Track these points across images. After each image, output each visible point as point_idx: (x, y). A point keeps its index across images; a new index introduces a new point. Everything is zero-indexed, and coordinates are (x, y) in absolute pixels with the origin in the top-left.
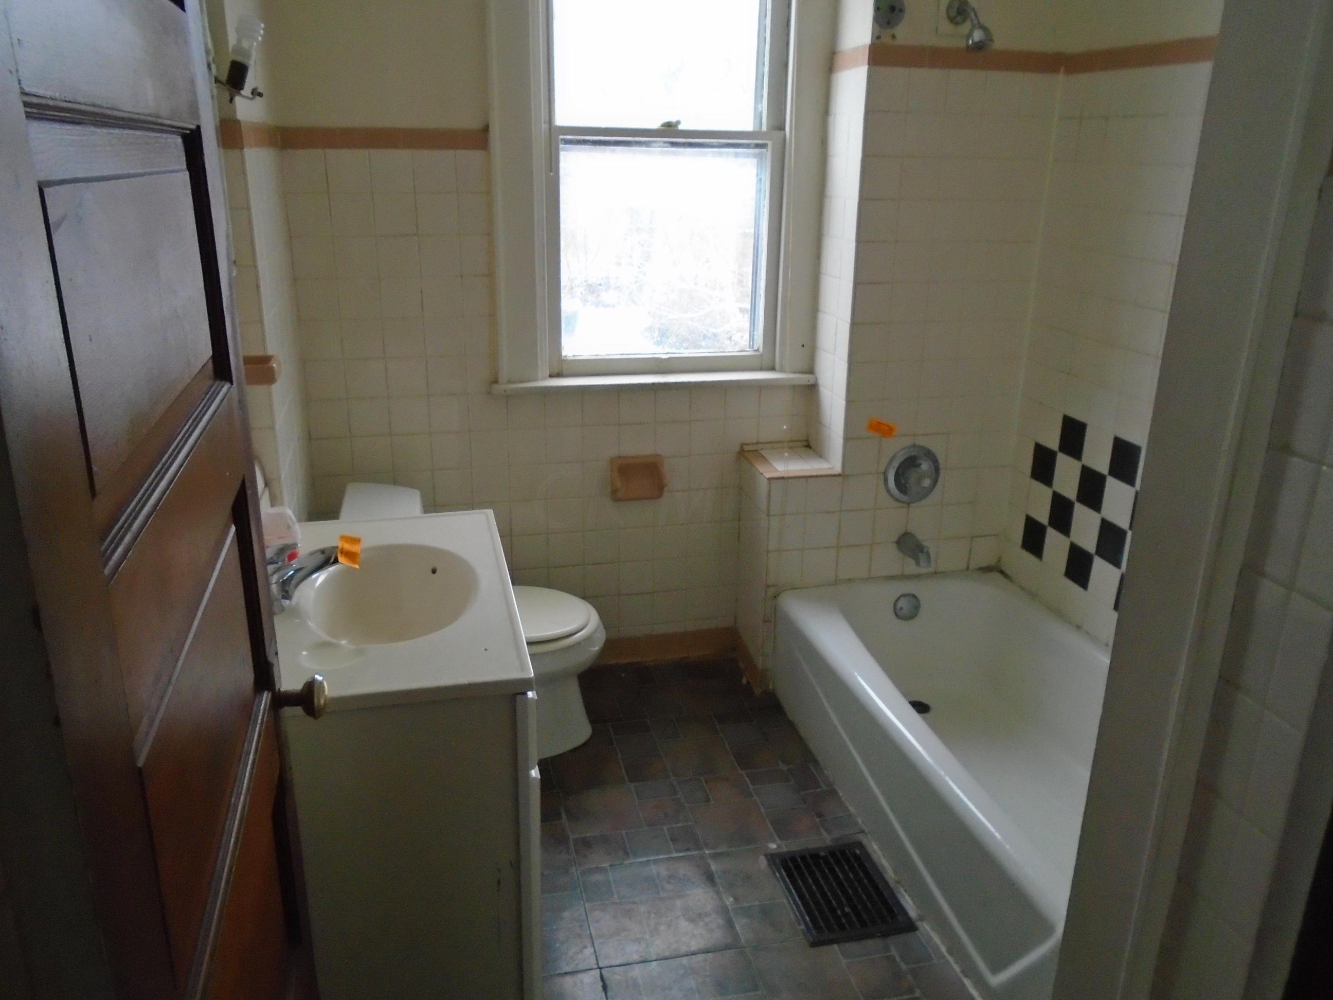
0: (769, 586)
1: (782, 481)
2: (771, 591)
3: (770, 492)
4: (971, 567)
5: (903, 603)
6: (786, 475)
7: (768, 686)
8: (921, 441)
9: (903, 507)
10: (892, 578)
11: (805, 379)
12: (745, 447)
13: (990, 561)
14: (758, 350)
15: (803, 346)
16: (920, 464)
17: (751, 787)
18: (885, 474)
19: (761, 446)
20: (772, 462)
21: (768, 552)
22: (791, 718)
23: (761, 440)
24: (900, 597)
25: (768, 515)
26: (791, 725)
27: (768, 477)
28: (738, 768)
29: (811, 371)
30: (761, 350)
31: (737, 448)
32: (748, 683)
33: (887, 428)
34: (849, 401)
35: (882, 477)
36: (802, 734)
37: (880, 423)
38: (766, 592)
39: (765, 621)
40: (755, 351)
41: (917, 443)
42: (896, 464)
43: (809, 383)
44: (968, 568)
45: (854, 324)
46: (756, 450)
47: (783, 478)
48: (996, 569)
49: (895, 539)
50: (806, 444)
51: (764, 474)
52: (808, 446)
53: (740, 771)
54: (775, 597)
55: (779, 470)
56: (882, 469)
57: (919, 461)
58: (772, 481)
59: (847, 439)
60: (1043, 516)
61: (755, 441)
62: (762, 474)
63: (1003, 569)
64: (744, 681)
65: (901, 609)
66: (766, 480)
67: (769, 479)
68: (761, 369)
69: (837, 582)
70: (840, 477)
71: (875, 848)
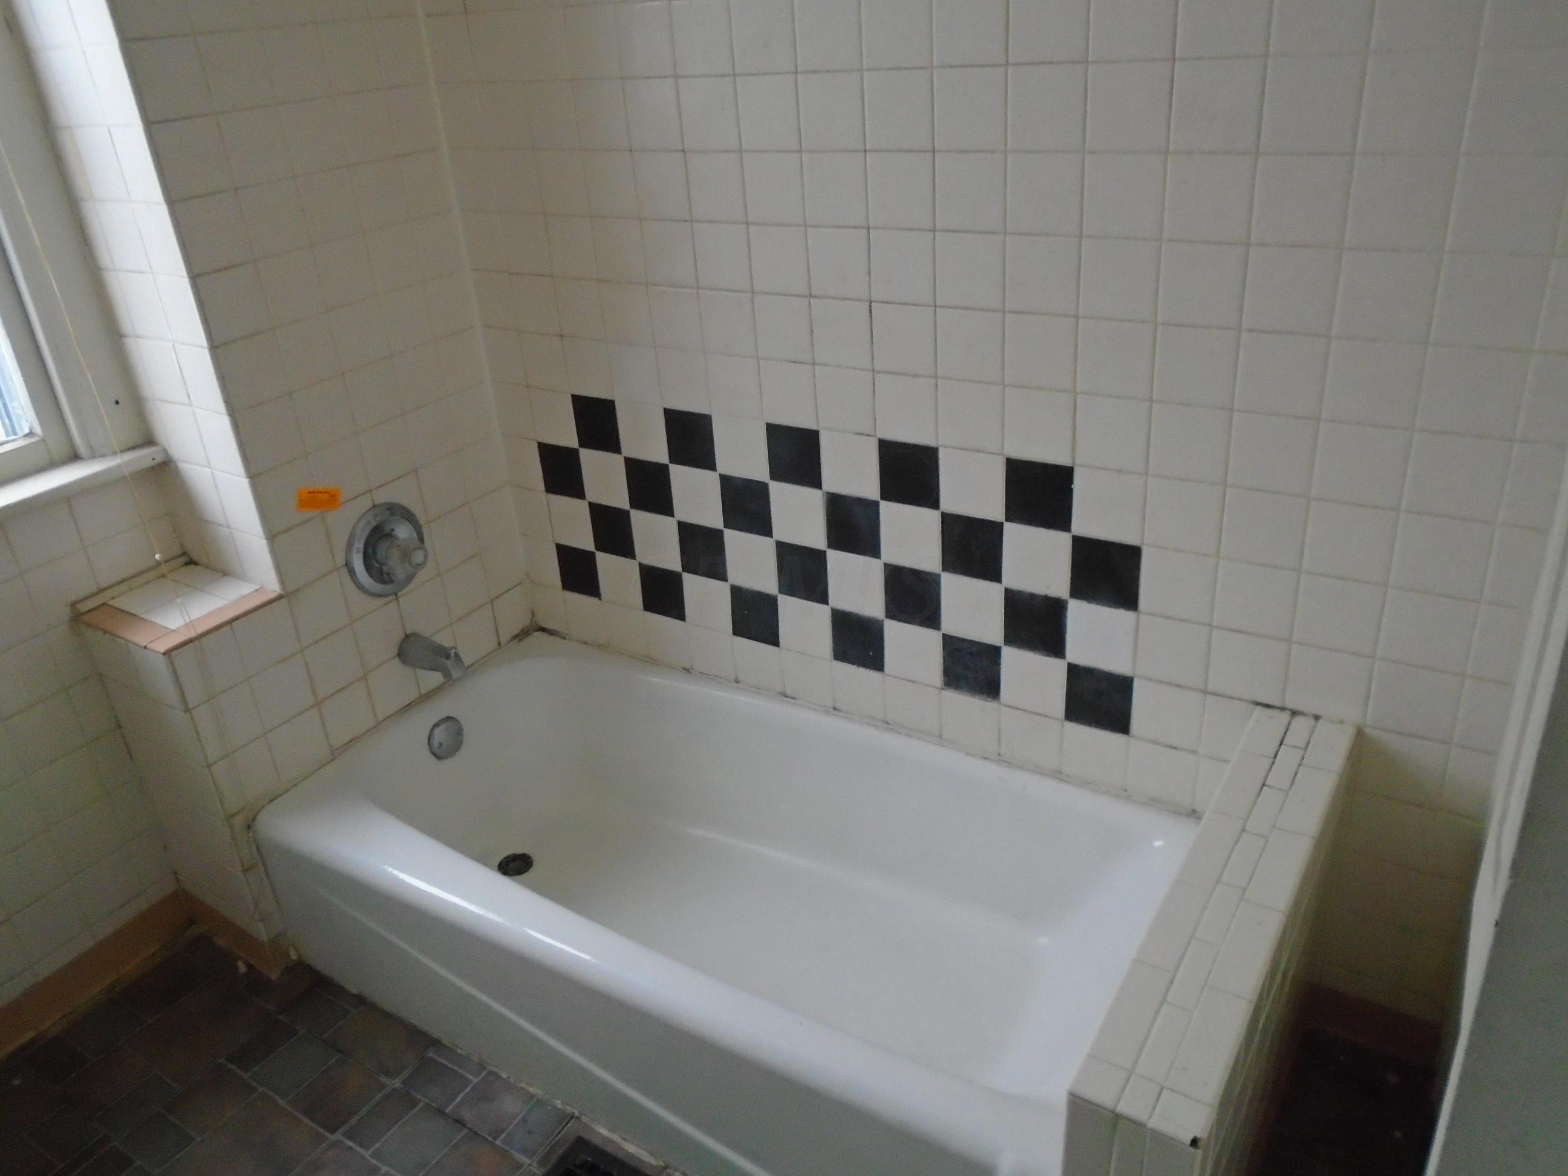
0: (232, 816)
1: (191, 645)
2: (239, 821)
3: (175, 672)
4: (503, 640)
5: (440, 735)
6: (193, 634)
7: (288, 955)
8: (383, 497)
9: (389, 602)
10: (408, 707)
11: (143, 457)
12: (79, 606)
13: (524, 621)
14: (31, 434)
15: (117, 402)
16: (393, 530)
17: (366, 1154)
18: (349, 566)
19: (108, 594)
20: (146, 617)
21: (209, 766)
22: (355, 991)
23: (104, 585)
24: (432, 730)
25: (187, 710)
26: (360, 1000)
27: (162, 650)
28: (327, 1134)
29: (149, 440)
30: (38, 430)
31: (66, 613)
32: (250, 966)
33: (327, 495)
34: (254, 476)
35: (345, 570)
36: (388, 1007)
37: (314, 492)
38: (231, 827)
39: (246, 871)
40: (26, 435)
41: (377, 502)
42: (359, 545)
43: (155, 462)
44: (499, 644)
45: (215, 347)
46: (103, 605)
47: (190, 641)
48: (535, 628)
49: (395, 651)
50: (183, 560)
51: (151, 646)
52: (192, 562)
53: (332, 1138)
54: (249, 827)
55: (173, 627)
56: (340, 560)
57: (387, 529)
58: (174, 653)
59: (272, 537)
60: (585, 541)
61: (94, 589)
62: (145, 647)
63: (543, 625)
64: (242, 968)
65: (441, 744)
66: (161, 656)
67: (167, 653)
68: (52, 465)
69: (335, 754)
70: (283, 599)
71: (603, 1132)
